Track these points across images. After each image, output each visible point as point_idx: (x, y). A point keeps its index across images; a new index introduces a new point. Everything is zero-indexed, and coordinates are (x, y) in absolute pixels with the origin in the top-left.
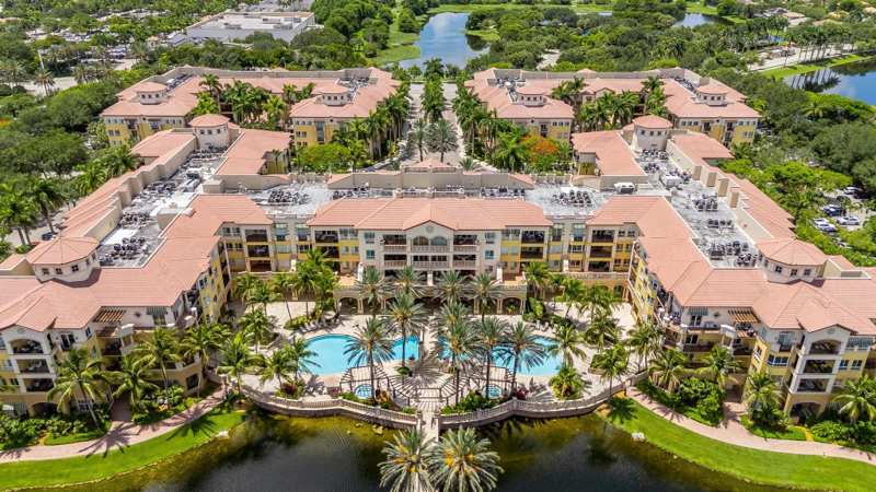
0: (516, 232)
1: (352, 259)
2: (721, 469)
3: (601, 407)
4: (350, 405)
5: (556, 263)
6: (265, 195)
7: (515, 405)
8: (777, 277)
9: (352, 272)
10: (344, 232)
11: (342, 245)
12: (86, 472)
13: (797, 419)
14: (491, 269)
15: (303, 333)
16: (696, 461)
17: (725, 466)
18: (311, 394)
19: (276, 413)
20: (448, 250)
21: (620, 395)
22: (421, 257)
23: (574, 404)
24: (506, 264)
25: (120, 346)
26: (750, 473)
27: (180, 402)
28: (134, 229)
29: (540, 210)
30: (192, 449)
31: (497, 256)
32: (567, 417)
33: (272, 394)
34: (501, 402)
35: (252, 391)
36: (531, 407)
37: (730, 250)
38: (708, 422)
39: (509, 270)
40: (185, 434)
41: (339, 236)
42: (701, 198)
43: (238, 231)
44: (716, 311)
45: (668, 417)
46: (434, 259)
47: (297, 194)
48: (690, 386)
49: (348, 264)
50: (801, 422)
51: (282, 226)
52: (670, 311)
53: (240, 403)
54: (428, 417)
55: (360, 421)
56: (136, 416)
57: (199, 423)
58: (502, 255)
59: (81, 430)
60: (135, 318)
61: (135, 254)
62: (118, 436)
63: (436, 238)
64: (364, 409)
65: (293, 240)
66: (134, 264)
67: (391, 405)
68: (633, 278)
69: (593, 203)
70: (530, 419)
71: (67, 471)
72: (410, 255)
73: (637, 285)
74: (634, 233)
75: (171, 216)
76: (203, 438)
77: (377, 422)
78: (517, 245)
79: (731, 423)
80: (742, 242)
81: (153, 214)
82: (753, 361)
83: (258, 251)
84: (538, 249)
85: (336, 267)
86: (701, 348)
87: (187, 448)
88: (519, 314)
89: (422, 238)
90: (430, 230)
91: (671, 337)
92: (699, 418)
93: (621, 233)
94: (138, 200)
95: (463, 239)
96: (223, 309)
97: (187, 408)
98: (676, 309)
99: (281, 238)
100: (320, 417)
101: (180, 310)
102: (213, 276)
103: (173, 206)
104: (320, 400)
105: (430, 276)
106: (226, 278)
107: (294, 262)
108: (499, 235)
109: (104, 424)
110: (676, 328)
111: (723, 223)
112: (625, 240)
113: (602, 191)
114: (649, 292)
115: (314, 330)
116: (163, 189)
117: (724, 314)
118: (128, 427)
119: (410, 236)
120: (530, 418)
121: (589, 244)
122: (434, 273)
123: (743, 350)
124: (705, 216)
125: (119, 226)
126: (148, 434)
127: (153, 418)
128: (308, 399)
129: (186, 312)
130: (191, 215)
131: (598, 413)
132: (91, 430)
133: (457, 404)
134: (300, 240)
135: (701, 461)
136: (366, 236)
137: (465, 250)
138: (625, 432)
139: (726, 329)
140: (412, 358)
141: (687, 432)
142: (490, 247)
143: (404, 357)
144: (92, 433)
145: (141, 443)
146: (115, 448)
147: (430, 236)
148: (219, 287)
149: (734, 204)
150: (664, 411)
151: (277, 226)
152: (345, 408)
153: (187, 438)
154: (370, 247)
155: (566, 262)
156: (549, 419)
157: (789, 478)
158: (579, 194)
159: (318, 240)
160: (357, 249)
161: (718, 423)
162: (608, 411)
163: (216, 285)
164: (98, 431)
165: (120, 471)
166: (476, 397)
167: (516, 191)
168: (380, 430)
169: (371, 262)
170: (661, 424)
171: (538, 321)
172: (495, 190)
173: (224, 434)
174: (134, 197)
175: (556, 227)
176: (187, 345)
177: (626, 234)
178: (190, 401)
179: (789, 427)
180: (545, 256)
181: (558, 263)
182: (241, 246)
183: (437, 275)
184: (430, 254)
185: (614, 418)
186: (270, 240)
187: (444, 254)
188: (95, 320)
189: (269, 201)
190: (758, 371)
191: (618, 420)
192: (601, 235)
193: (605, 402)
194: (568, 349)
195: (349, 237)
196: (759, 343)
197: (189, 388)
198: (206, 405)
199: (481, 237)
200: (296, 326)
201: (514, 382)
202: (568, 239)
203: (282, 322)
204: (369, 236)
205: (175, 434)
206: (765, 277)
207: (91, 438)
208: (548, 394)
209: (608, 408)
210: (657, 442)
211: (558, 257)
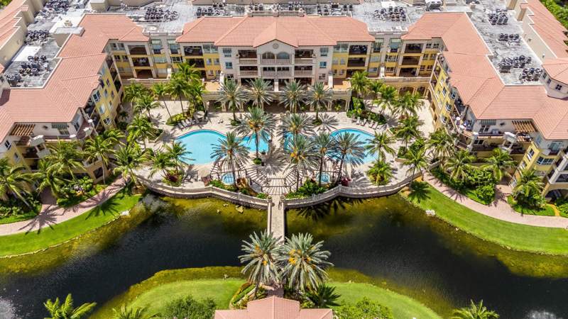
0: (345, 47)
1: (215, 68)
2: (491, 239)
3: (403, 189)
4: (218, 191)
5: (375, 69)
6: (142, 13)
7: (340, 189)
8: (557, 93)
9: (216, 79)
10: (207, 47)
11: (206, 57)
12: (26, 246)
13: (550, 199)
14: (324, 75)
15: (182, 129)
16: (472, 232)
17: (493, 237)
18: (189, 181)
19: (164, 196)
20: (290, 63)
21: (419, 180)
22: (269, 69)
23: (385, 188)
24: (336, 71)
25: (36, 151)
26: (511, 242)
27: (91, 188)
28: (37, 45)
29: (365, 25)
30: (103, 226)
31: (329, 66)
32: (378, 197)
33: (159, 181)
34: (330, 188)
35: (144, 179)
36: (353, 190)
37: (517, 64)
38: (483, 202)
39: (338, 76)
40: (97, 215)
41: (203, 51)
42: (495, 12)
43: (122, 45)
44: (502, 122)
45: (453, 198)
46: (279, 69)
47: (168, 11)
48: (473, 176)
49: (212, 72)
50: (552, 202)
51: (157, 42)
52: (464, 119)
53: (137, 189)
54: (276, 200)
55: (225, 202)
56: (59, 200)
57: (107, 205)
58: (333, 64)
59: (19, 213)
60: (43, 130)
61: (39, 70)
62: (47, 217)
63: (281, 53)
64: (229, 194)
65: (166, 54)
66: (38, 80)
67: (249, 191)
68: (434, 82)
69: (407, 17)
70: (352, 199)
71: (12, 245)
72: (260, 67)
73: (437, 89)
74: (438, 44)
75: (65, 36)
76: (111, 217)
77: (238, 203)
78: (345, 55)
79: (500, 202)
80: (527, 56)
81: (52, 31)
82: (525, 159)
83: (141, 61)
84: (361, 59)
85: (203, 74)
86: (485, 148)
87: (100, 226)
88: (344, 111)
89: (269, 53)
90: (276, 47)
91: (463, 140)
92: (477, 198)
93: (429, 46)
94: (39, 17)
95: (302, 53)
96: (118, 109)
97: (97, 193)
98: (469, 118)
99: (157, 52)
100: (197, 198)
101: (80, 122)
102: (106, 87)
103: (69, 24)
104: (196, 186)
105: (276, 83)
106: (117, 84)
107: (169, 70)
108: (331, 50)
109: (36, 208)
110: (469, 134)
111: (511, 37)
112: (431, 51)
113: (414, 5)
114: (448, 99)
115: (190, 126)
116: (59, 7)
117: (509, 125)
118: (54, 209)
119: (260, 52)
120: (350, 198)
121: (402, 54)
122: (280, 80)
123: (518, 150)
124: (498, 30)
125: (25, 43)
126: (70, 215)
127: (72, 201)
128: (187, 186)
129: (85, 123)
130: (82, 34)
131: (402, 194)
132: (25, 212)
133: (297, 191)
134: (172, 53)
135: (476, 233)
136: (225, 51)
137: (304, 62)
138: (421, 210)
139: (509, 136)
140: (263, 153)
141: (467, 210)
142: (324, 59)
143: (257, 150)
144: (26, 215)
145: (65, 222)
146: (46, 226)
147: (276, 52)
148: (112, 93)
149: (521, 18)
150: (451, 193)
151: (153, 42)
152: (215, 192)
153: (99, 217)
154: (229, 60)
155: (383, 69)
156: (365, 199)
157: (540, 246)
158: (396, 10)
159: (187, 54)
160: (218, 61)
161: (490, 202)
162: (409, 193)
163: (109, 92)
164: (32, 213)
165: (52, 244)
166: (311, 184)
167: (345, 7)
168: (241, 209)
169: (230, 72)
170: (448, 203)
171: (359, 118)
172: (328, 6)
173: (126, 213)
174: (36, 13)
175: (377, 41)
176: (88, 153)
177: (432, 46)
178: (99, 188)
179: (543, 205)
180: (366, 65)
181: (377, 70)
182: (126, 57)
183: (282, 83)
184: (276, 66)
185: (413, 198)
186: (148, 53)
187: (287, 66)
188: (11, 134)
189: (146, 18)
190: (528, 167)
191: (416, 200)
192: (412, 48)
193: (407, 185)
194: (382, 149)
195: (211, 51)
196: (533, 147)
197: (97, 177)
198: (110, 190)
199: (317, 52)
200: (176, 123)
201: (340, 172)
202: (386, 50)
203: (165, 118)
204: (227, 51)
205: (90, 214)
206: (546, 92)
207: (27, 219)
208: (365, 179)
209: (409, 190)
210: (445, 218)
211: (376, 65)
